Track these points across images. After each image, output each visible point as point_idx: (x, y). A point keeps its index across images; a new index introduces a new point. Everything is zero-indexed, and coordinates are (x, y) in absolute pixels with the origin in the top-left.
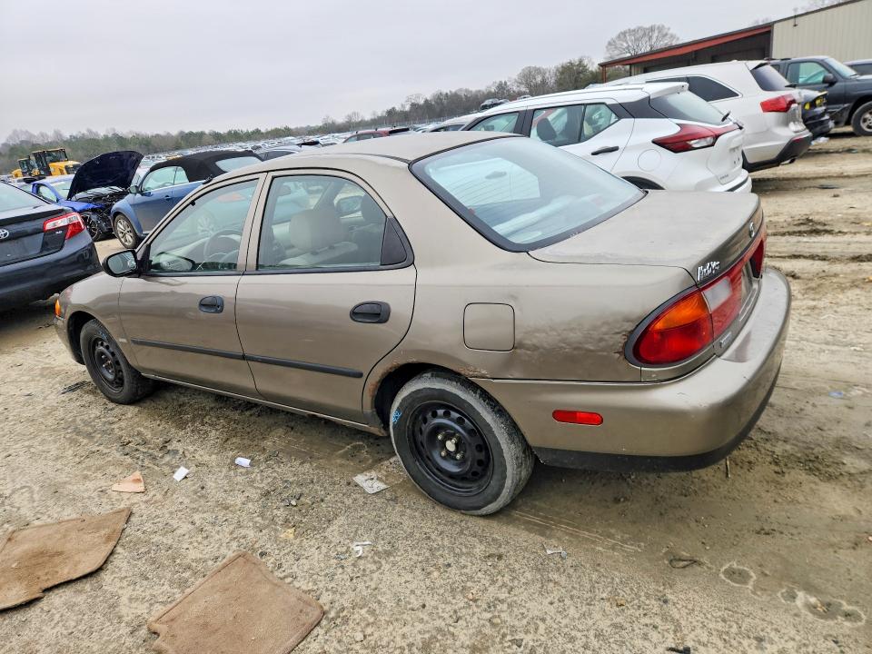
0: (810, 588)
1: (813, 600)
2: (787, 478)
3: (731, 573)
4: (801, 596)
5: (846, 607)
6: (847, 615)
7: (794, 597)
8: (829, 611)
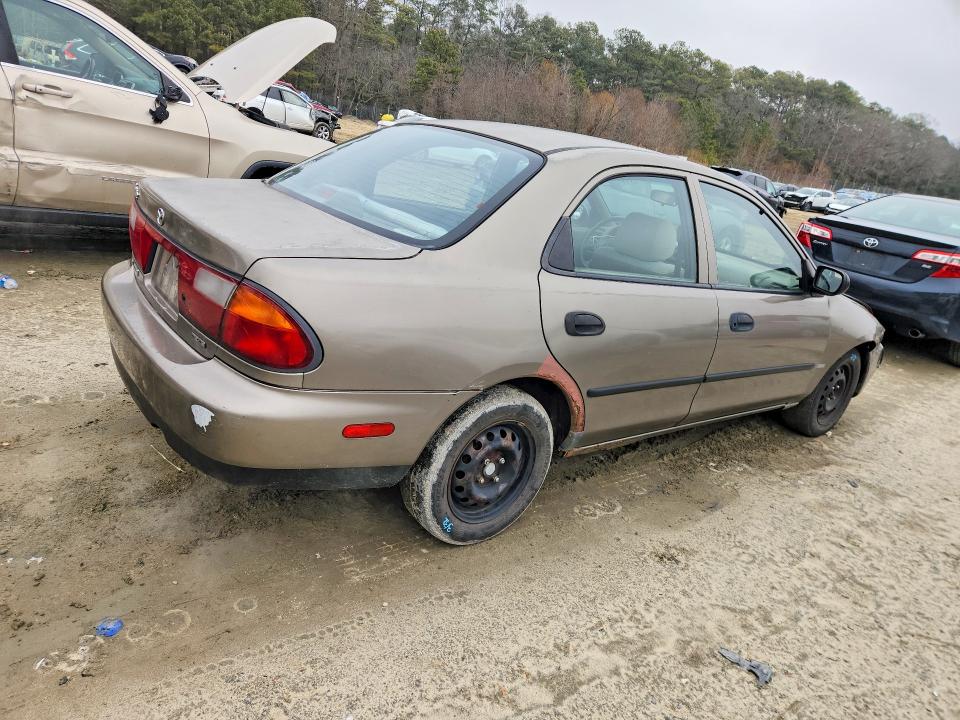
0: (43, 406)
1: (38, 402)
2: (102, 468)
3: (98, 396)
4: (47, 400)
5: (16, 405)
6: (14, 402)
7: (51, 398)
8: (27, 400)
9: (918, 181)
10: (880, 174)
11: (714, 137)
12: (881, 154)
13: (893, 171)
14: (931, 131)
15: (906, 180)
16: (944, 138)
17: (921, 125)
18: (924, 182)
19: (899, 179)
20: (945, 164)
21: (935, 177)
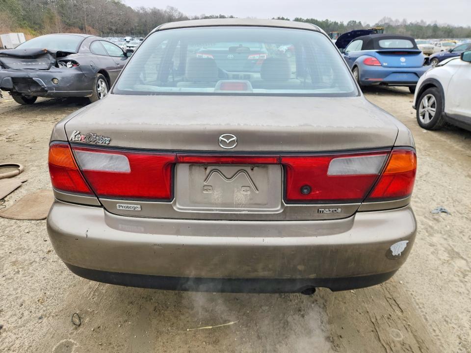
9: (129, 29)
10: (114, 28)
11: (24, 19)
12: (109, 18)
13: (118, 26)
14: (123, 5)
15: (125, 29)
16: (129, 8)
17: (118, 2)
18: (132, 29)
19: (122, 29)
20: (136, 20)
21: (135, 27)
